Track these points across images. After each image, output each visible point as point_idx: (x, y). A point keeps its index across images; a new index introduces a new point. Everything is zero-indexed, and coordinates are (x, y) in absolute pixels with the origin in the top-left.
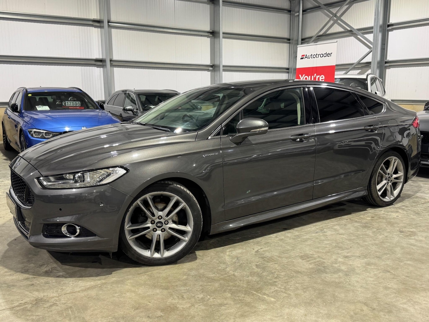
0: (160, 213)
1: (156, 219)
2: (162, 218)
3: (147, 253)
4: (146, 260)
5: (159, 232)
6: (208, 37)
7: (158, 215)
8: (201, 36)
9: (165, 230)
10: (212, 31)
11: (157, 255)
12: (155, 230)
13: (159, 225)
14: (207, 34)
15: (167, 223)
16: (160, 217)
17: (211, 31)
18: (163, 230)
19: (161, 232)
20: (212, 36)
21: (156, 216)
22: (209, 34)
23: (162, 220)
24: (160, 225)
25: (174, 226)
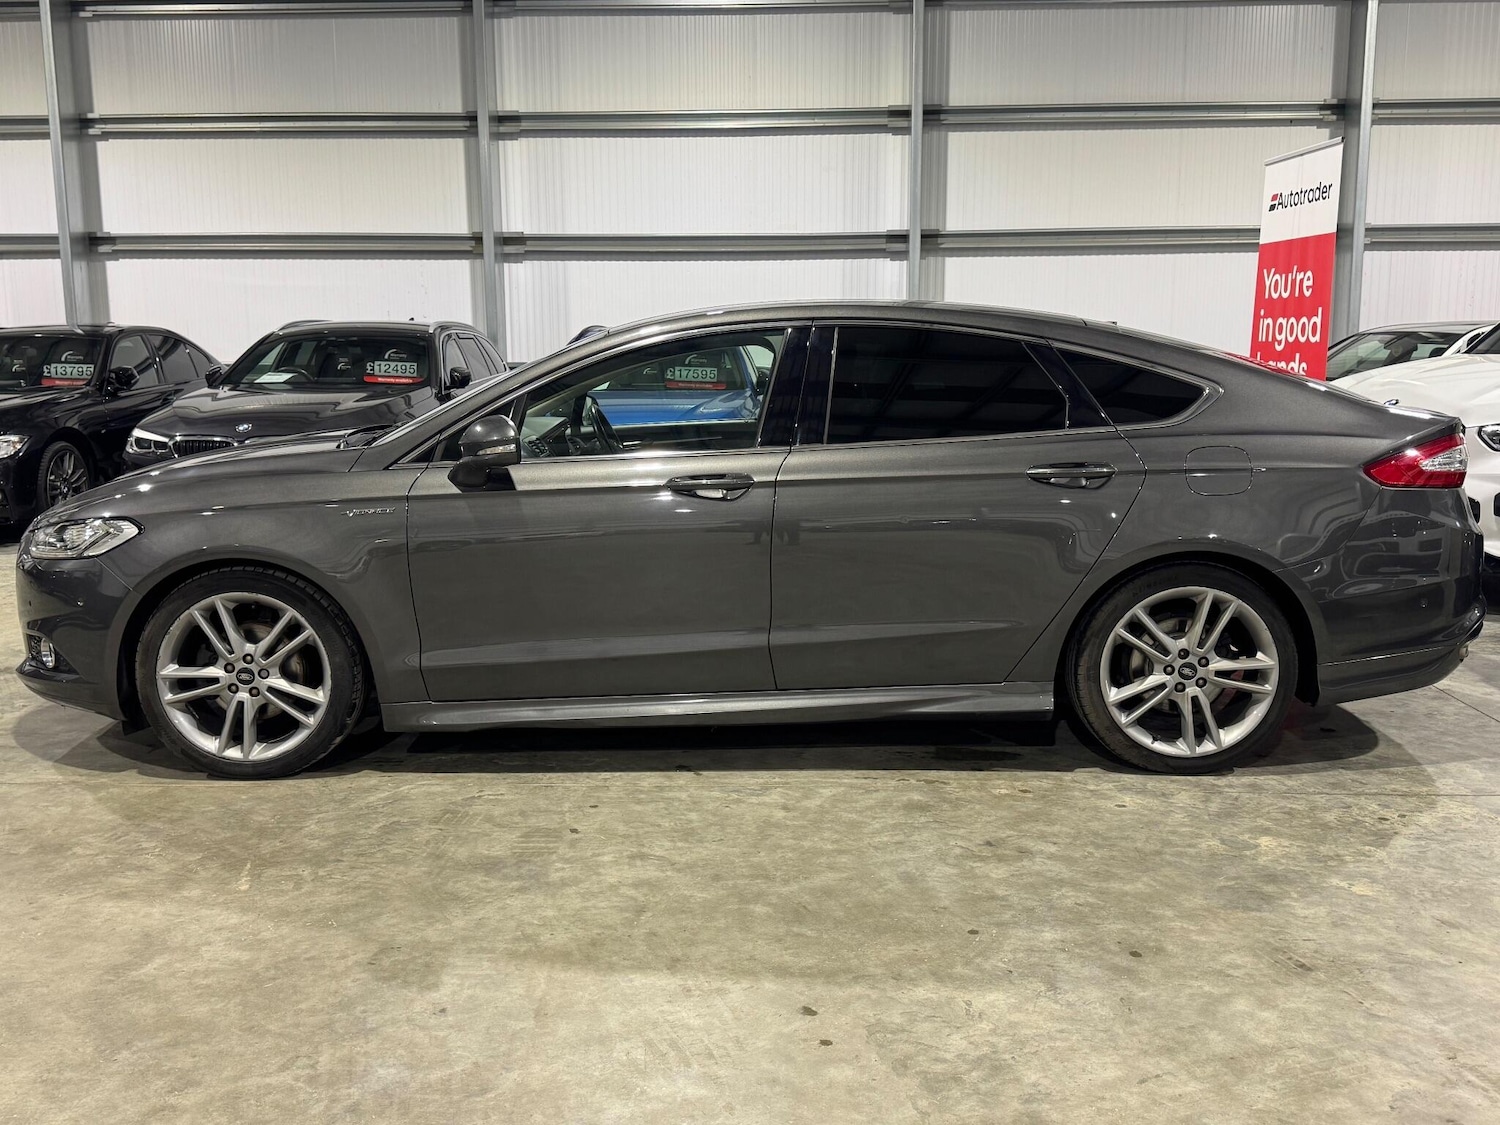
0: (249, 648)
1: (237, 660)
2: (252, 661)
3: (209, 744)
4: (205, 760)
5: (243, 695)
6: (1319, 123)
7: (242, 651)
8: (1291, 122)
9: (258, 694)
10: (1339, 100)
11: (234, 753)
12: (233, 688)
13: (244, 676)
14: (1316, 114)
15: (264, 673)
16: (248, 658)
17: (1335, 101)
18: (254, 692)
19: (248, 695)
20: (1338, 120)
21: (239, 654)
22: (1329, 112)
23: (253, 667)
24: (246, 678)
25: (283, 684)
